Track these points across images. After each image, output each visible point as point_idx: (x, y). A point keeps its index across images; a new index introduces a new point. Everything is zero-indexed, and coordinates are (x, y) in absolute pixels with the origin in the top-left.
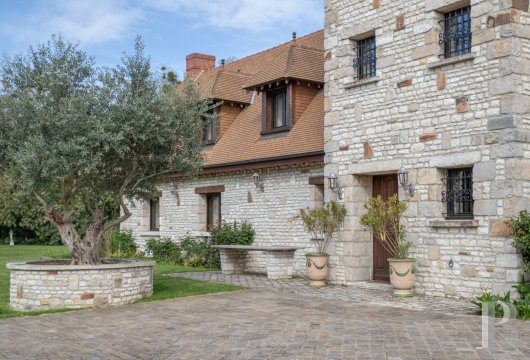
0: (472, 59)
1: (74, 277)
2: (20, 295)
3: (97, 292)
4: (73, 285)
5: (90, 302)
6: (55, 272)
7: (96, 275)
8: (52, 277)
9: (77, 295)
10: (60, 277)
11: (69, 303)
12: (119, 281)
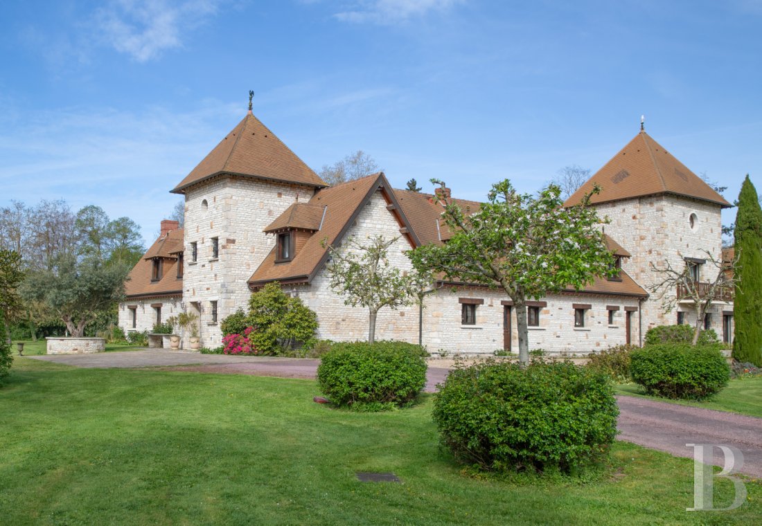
0: (218, 260)
1: (70, 342)
2: (50, 349)
3: (79, 348)
4: (70, 345)
5: (76, 352)
6: (63, 340)
7: (78, 341)
8: (62, 342)
9: (71, 349)
10: (65, 341)
11: (68, 352)
12: (88, 344)
